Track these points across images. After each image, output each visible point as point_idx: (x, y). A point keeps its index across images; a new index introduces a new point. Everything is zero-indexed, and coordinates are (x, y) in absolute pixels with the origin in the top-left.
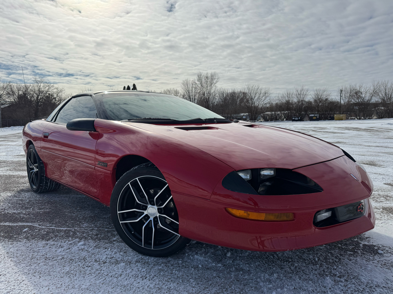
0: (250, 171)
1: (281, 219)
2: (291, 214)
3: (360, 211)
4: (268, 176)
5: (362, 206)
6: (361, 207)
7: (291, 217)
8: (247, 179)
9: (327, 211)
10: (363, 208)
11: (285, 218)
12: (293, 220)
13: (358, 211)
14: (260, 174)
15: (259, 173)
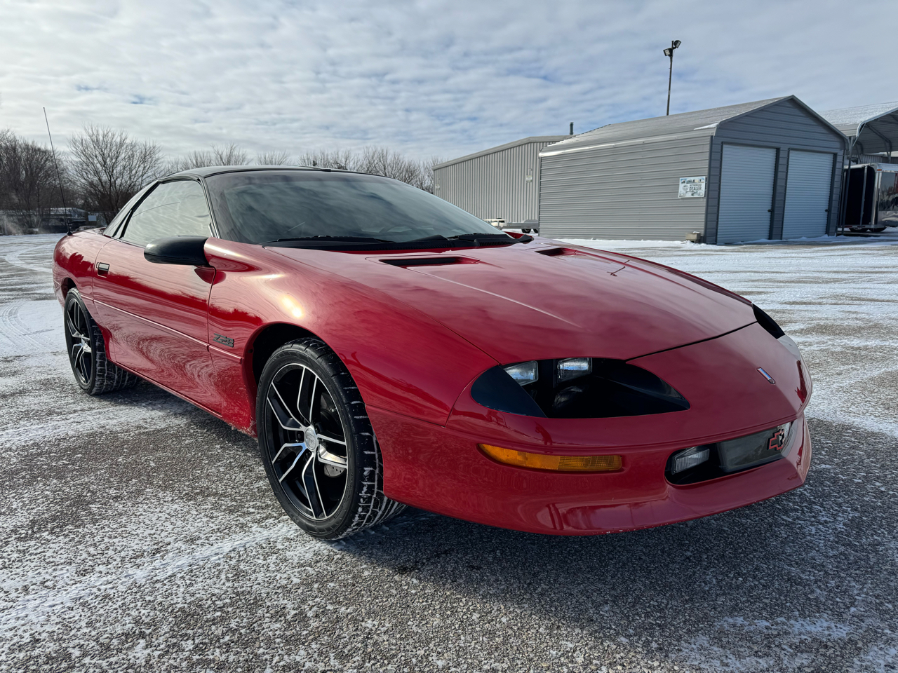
0: (535, 365)
1: (594, 468)
2: (616, 458)
3: (775, 448)
4: (574, 374)
5: (781, 438)
6: (778, 438)
7: (617, 462)
8: (528, 380)
9: (700, 448)
10: (781, 441)
11: (604, 466)
12: (621, 470)
13: (770, 447)
14: (557, 371)
15: (554, 369)
